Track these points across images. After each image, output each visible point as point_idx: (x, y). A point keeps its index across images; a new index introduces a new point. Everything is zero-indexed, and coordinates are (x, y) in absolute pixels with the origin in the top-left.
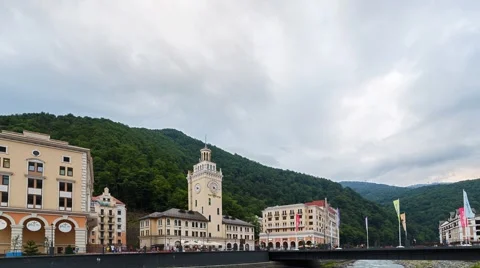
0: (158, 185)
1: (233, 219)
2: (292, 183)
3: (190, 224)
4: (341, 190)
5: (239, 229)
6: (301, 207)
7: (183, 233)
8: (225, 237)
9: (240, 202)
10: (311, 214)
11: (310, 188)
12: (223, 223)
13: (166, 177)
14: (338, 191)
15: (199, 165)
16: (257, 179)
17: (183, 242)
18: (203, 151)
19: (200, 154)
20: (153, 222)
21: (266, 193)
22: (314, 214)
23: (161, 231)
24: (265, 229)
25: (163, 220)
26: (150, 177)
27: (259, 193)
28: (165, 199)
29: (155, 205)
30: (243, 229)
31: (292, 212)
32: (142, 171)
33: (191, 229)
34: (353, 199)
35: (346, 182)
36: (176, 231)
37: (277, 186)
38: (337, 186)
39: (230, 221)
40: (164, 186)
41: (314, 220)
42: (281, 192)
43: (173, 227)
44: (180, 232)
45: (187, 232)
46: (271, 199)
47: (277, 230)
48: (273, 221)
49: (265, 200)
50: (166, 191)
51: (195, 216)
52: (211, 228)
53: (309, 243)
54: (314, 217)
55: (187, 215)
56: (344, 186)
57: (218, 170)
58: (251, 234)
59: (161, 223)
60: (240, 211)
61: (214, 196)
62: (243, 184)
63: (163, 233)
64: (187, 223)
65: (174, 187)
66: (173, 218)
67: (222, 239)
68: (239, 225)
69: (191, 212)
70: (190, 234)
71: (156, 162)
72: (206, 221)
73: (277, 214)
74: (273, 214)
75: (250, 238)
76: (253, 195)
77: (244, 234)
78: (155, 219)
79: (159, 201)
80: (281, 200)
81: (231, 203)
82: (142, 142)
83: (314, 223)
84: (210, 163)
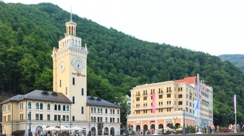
0: (26, 64)
1: (99, 100)
2: (167, 57)
3: (52, 106)
4: (220, 64)
5: (104, 110)
6: (171, 84)
7: (45, 118)
8: (89, 120)
9: (112, 81)
10: (180, 93)
11: (186, 63)
12: (88, 104)
13: (35, 56)
14: (216, 66)
15: (64, 40)
16: (132, 54)
17: (44, 127)
18: (68, 25)
19: (65, 27)
20: (14, 105)
21: (140, 71)
22: (184, 93)
23: (22, 115)
24: (132, 110)
25: (24, 103)
26: (18, 56)
27: (133, 70)
28: (33, 79)
29: (23, 86)
30: (109, 110)
31: (160, 91)
32: (10, 50)
33: (53, 113)
34: (232, 75)
35: (226, 56)
36: (37, 115)
37: (152, 62)
38: (215, 59)
39: (95, 102)
40: (32, 66)
41: (184, 99)
42: (154, 68)
43: (34, 110)
44: (41, 116)
45: (49, 116)
46: (144, 77)
47: (146, 111)
48: (142, 101)
49: (139, 78)
50: (34, 71)
51: (59, 98)
52: (75, 110)
53: (178, 125)
54: (184, 96)
55: (50, 97)
56: (223, 60)
57: (83, 45)
58: (117, 116)
59: (22, 107)
60: (109, 91)
61: (79, 75)
62: (118, 61)
63: (24, 118)
64: (49, 106)
65: (42, 67)
66: (34, 100)
67: (86, 122)
68: (104, 107)
69: (55, 94)
70: (52, 118)
71: (26, 38)
72: (70, 103)
73: (145, 93)
74: (142, 93)
75: (116, 121)
76: (126, 72)
77: (109, 115)
78: (17, 102)
79: (26, 82)
80: (155, 77)
81: (100, 81)
82: (16, 19)
83: (184, 103)
84: (76, 38)
